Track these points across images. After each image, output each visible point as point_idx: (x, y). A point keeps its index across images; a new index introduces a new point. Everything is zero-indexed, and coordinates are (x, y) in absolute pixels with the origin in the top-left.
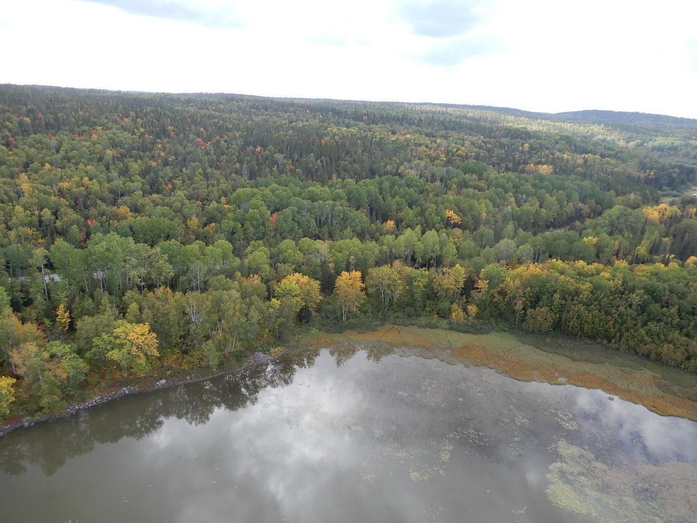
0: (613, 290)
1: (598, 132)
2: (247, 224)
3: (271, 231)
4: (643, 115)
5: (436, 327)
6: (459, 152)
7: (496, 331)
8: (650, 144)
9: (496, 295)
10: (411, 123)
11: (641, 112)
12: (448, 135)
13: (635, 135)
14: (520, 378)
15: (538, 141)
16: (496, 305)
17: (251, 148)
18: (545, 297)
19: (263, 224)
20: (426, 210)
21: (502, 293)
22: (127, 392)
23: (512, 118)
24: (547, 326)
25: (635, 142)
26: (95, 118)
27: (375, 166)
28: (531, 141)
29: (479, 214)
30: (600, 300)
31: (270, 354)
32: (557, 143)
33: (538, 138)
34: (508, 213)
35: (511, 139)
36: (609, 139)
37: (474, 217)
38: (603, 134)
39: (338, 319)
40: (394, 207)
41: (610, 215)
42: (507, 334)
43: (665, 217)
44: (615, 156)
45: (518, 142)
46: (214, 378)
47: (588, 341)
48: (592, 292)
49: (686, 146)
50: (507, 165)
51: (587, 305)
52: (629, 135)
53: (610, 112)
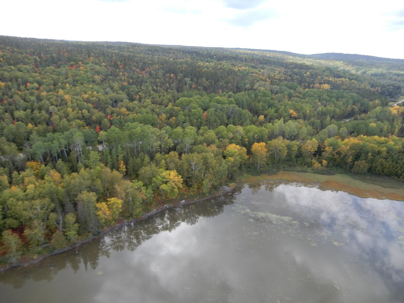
0: (398, 150)
1: (340, 65)
2: (192, 118)
3: (204, 121)
4: (360, 55)
5: (307, 172)
6: (276, 77)
7: (338, 173)
8: (369, 72)
9: (335, 154)
10: (241, 60)
11: (358, 54)
12: (264, 67)
13: (360, 67)
14: (362, 197)
15: (314, 71)
16: (335, 160)
17: (168, 75)
18: (363, 155)
19: (200, 117)
20: (279, 109)
21: (339, 153)
22: (168, 207)
23: (291, 57)
24: (366, 170)
25: (361, 71)
26: (75, 57)
27: (239, 85)
28: (310, 70)
29: (306, 112)
30: (392, 156)
31: (230, 187)
32: (324, 72)
33: (314, 69)
34: (320, 111)
35: (299, 70)
36: (347, 69)
37: (303, 113)
38: (343, 67)
39: (255, 168)
40: (261, 108)
41: (376, 112)
42: (344, 175)
43: (400, 113)
44: (356, 79)
45: (303, 71)
46: (207, 199)
47: (387, 177)
48: (387, 152)
49: (390, 73)
50: (304, 85)
51: (386, 159)
52: (357, 67)
53: (341, 54)
